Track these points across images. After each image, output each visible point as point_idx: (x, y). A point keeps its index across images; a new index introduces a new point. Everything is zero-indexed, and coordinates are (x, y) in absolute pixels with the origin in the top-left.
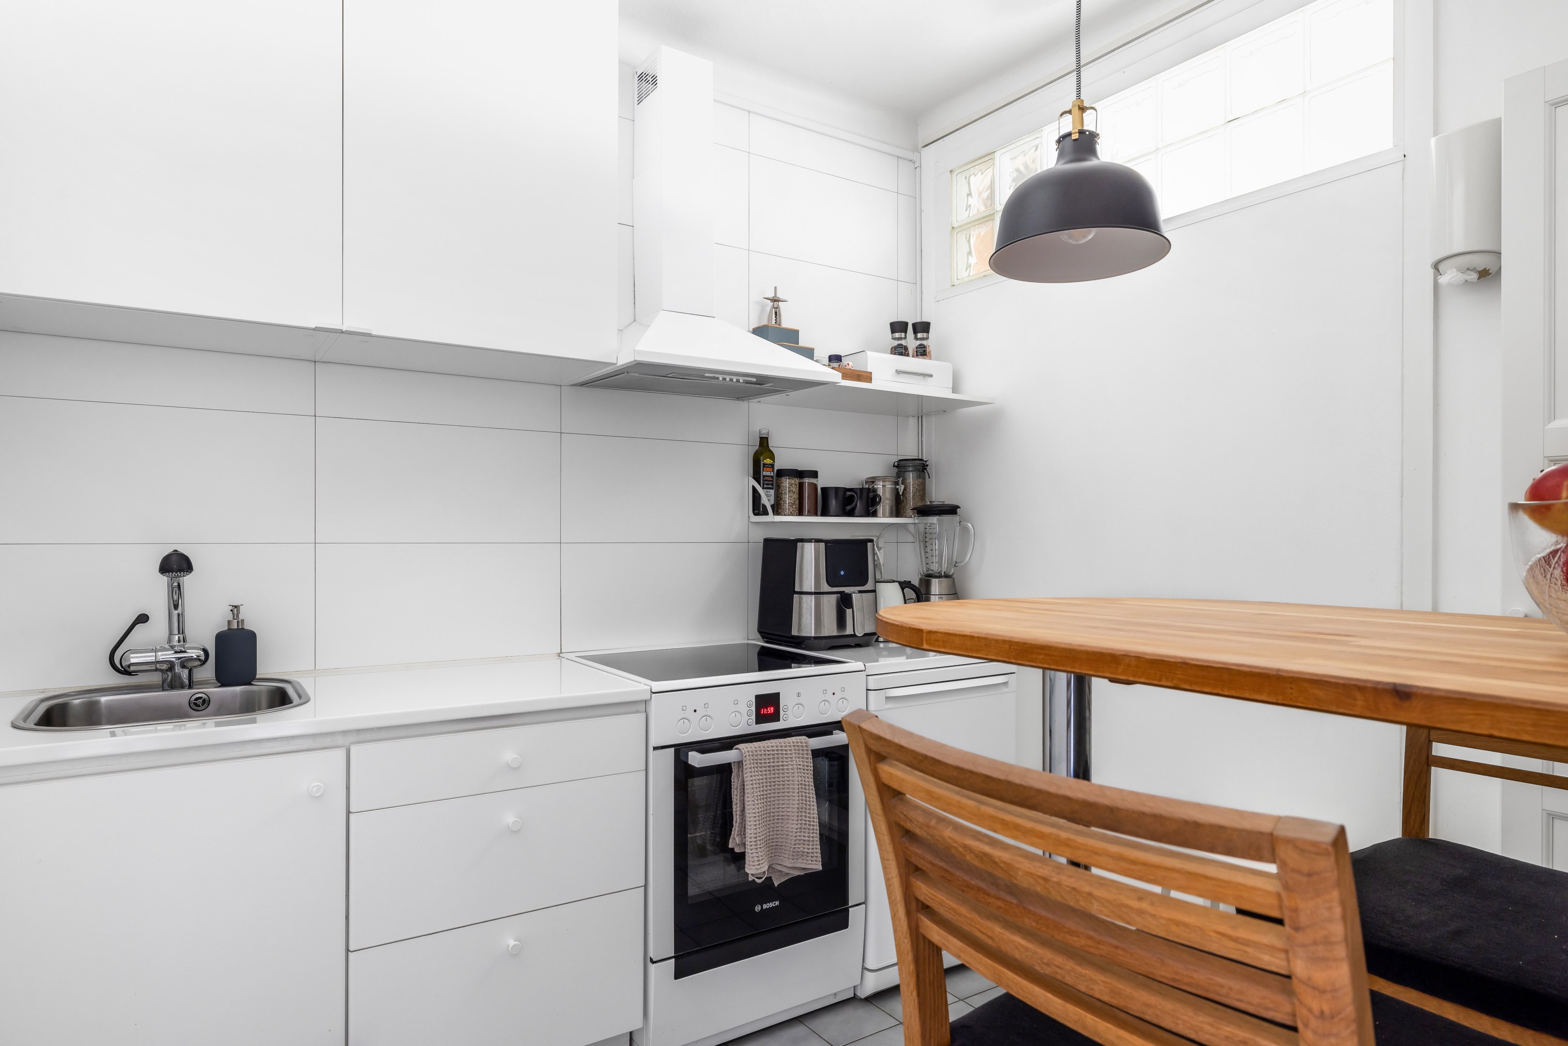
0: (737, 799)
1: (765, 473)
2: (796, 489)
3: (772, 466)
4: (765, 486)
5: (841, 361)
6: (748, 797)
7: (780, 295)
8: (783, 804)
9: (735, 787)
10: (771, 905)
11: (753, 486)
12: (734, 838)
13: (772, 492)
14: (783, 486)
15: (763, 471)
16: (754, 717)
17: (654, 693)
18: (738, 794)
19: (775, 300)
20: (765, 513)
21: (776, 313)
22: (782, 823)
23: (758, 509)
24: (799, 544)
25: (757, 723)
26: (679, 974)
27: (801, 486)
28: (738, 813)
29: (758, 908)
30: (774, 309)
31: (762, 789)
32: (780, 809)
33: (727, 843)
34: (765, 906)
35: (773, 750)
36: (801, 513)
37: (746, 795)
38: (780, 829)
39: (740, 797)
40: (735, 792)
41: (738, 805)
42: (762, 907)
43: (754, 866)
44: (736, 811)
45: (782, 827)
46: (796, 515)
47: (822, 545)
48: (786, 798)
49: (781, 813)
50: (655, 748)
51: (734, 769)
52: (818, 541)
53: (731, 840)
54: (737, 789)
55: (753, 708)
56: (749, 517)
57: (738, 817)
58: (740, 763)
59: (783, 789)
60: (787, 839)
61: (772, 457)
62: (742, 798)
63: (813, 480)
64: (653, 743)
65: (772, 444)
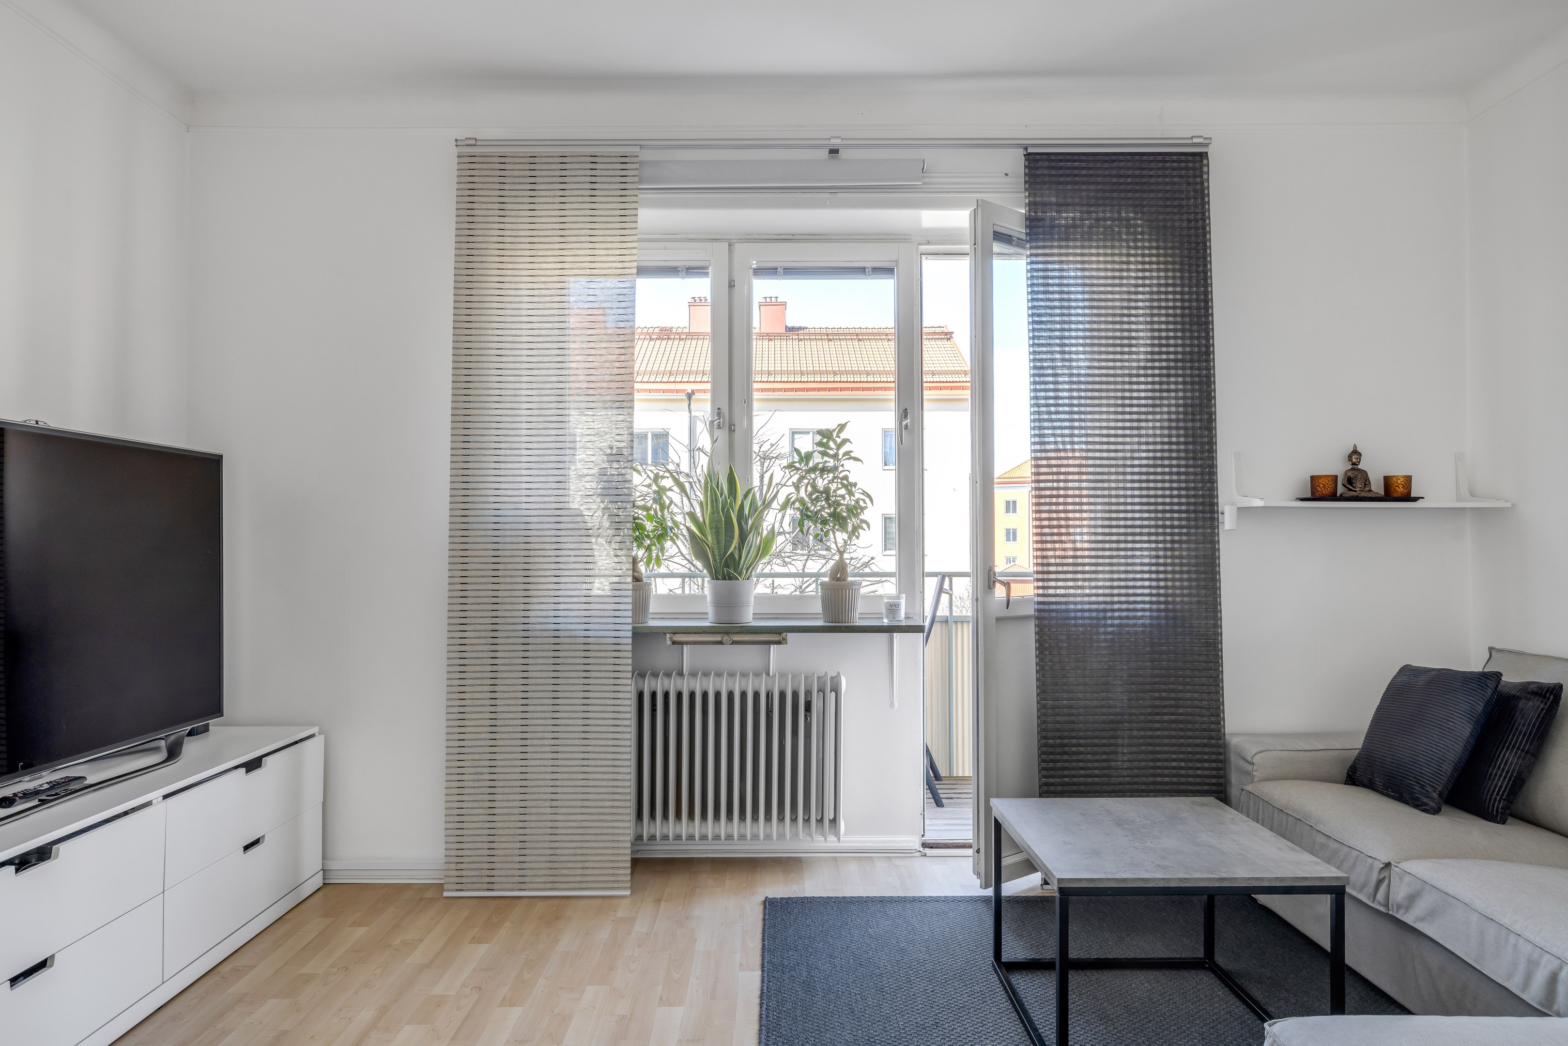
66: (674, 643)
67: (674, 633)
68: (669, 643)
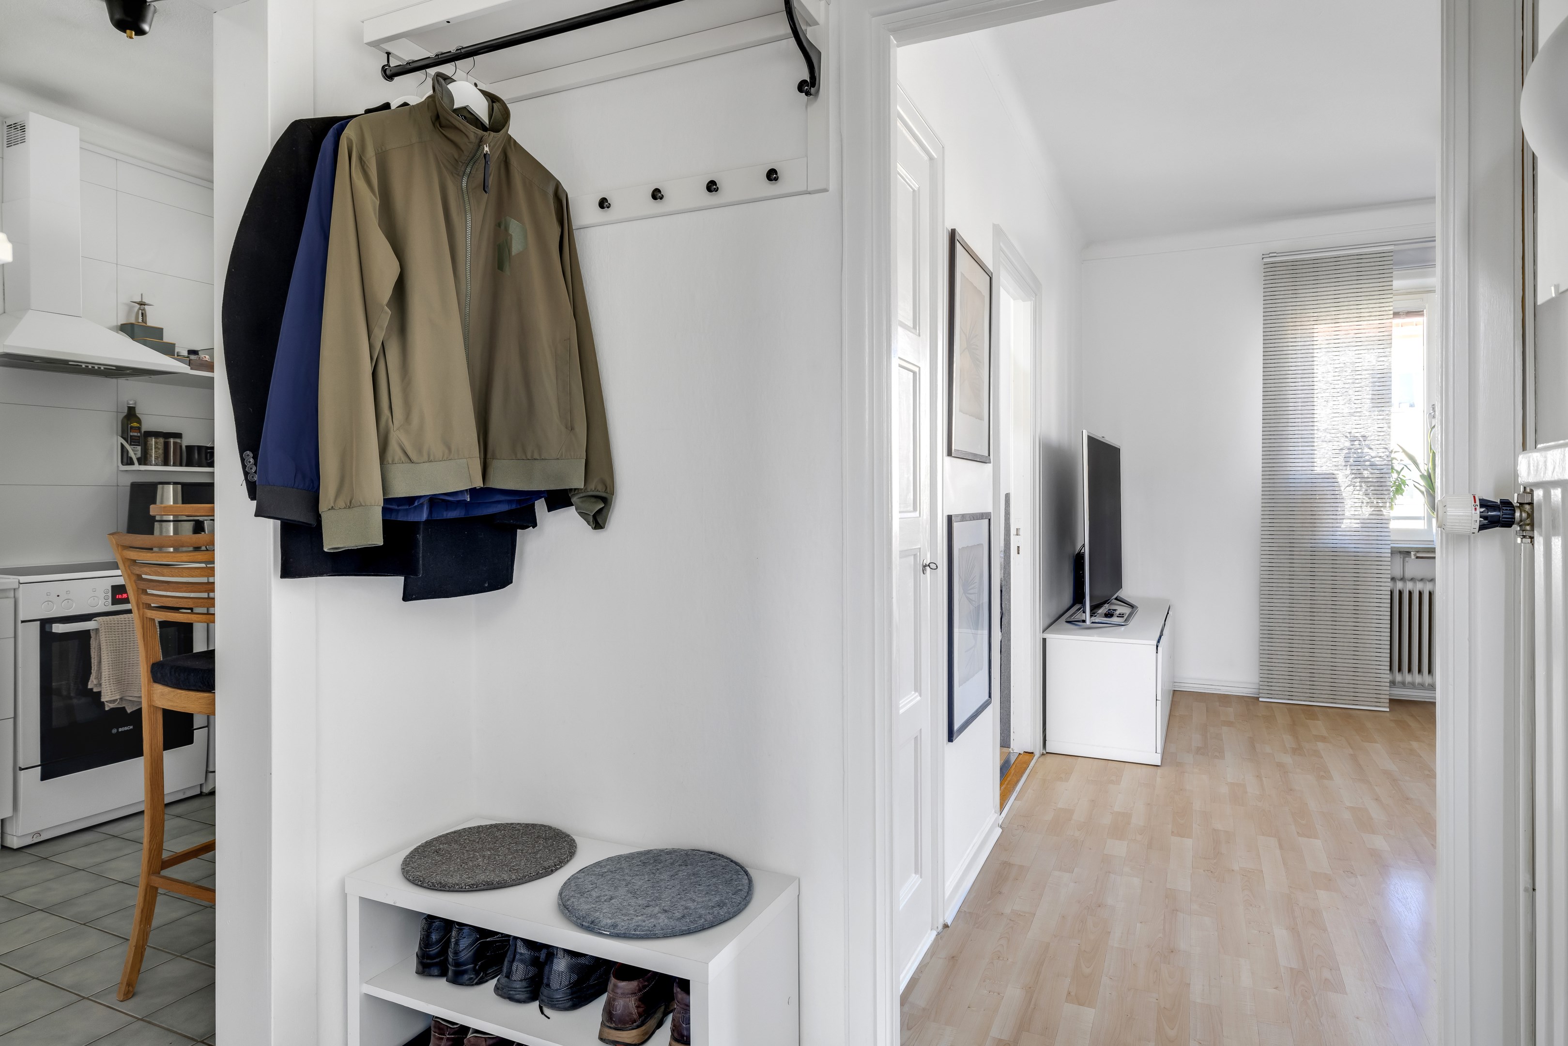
0: (95, 655)
1: (131, 434)
2: (161, 446)
3: (139, 429)
4: (133, 443)
5: (198, 354)
6: (103, 651)
7: (145, 300)
8: (133, 656)
9: (93, 647)
10: (126, 728)
11: (121, 443)
12: (93, 681)
13: (139, 448)
14: (150, 444)
15: (130, 432)
16: (110, 600)
17: (21, 584)
18: (96, 651)
19: (142, 304)
20: (132, 463)
21: (142, 314)
22: (133, 668)
23: (127, 460)
24: (160, 486)
25: (113, 604)
26: (45, 777)
27: (166, 446)
28: (96, 664)
29: (114, 731)
30: (140, 311)
31: (115, 646)
32: (131, 660)
33: (87, 685)
34: (120, 730)
35: (125, 621)
36: (166, 463)
37: (102, 650)
38: (130, 672)
39: (98, 653)
40: (94, 650)
41: (96, 659)
42: (118, 730)
43: (108, 695)
44: (94, 663)
45: (133, 671)
46: (162, 466)
47: (179, 487)
48: (136, 652)
49: (131, 662)
50: (23, 622)
51: (93, 634)
52: (175, 483)
53: (89, 683)
54: (94, 648)
55: (110, 594)
56: (118, 466)
57: (95, 666)
58: (97, 630)
59: (134, 646)
60: (137, 678)
61: (139, 421)
62: (99, 653)
63: (178, 440)
64: (21, 617)
65: (138, 411)
66: (1417, 558)
67: (1417, 552)
68: (1413, 557)
